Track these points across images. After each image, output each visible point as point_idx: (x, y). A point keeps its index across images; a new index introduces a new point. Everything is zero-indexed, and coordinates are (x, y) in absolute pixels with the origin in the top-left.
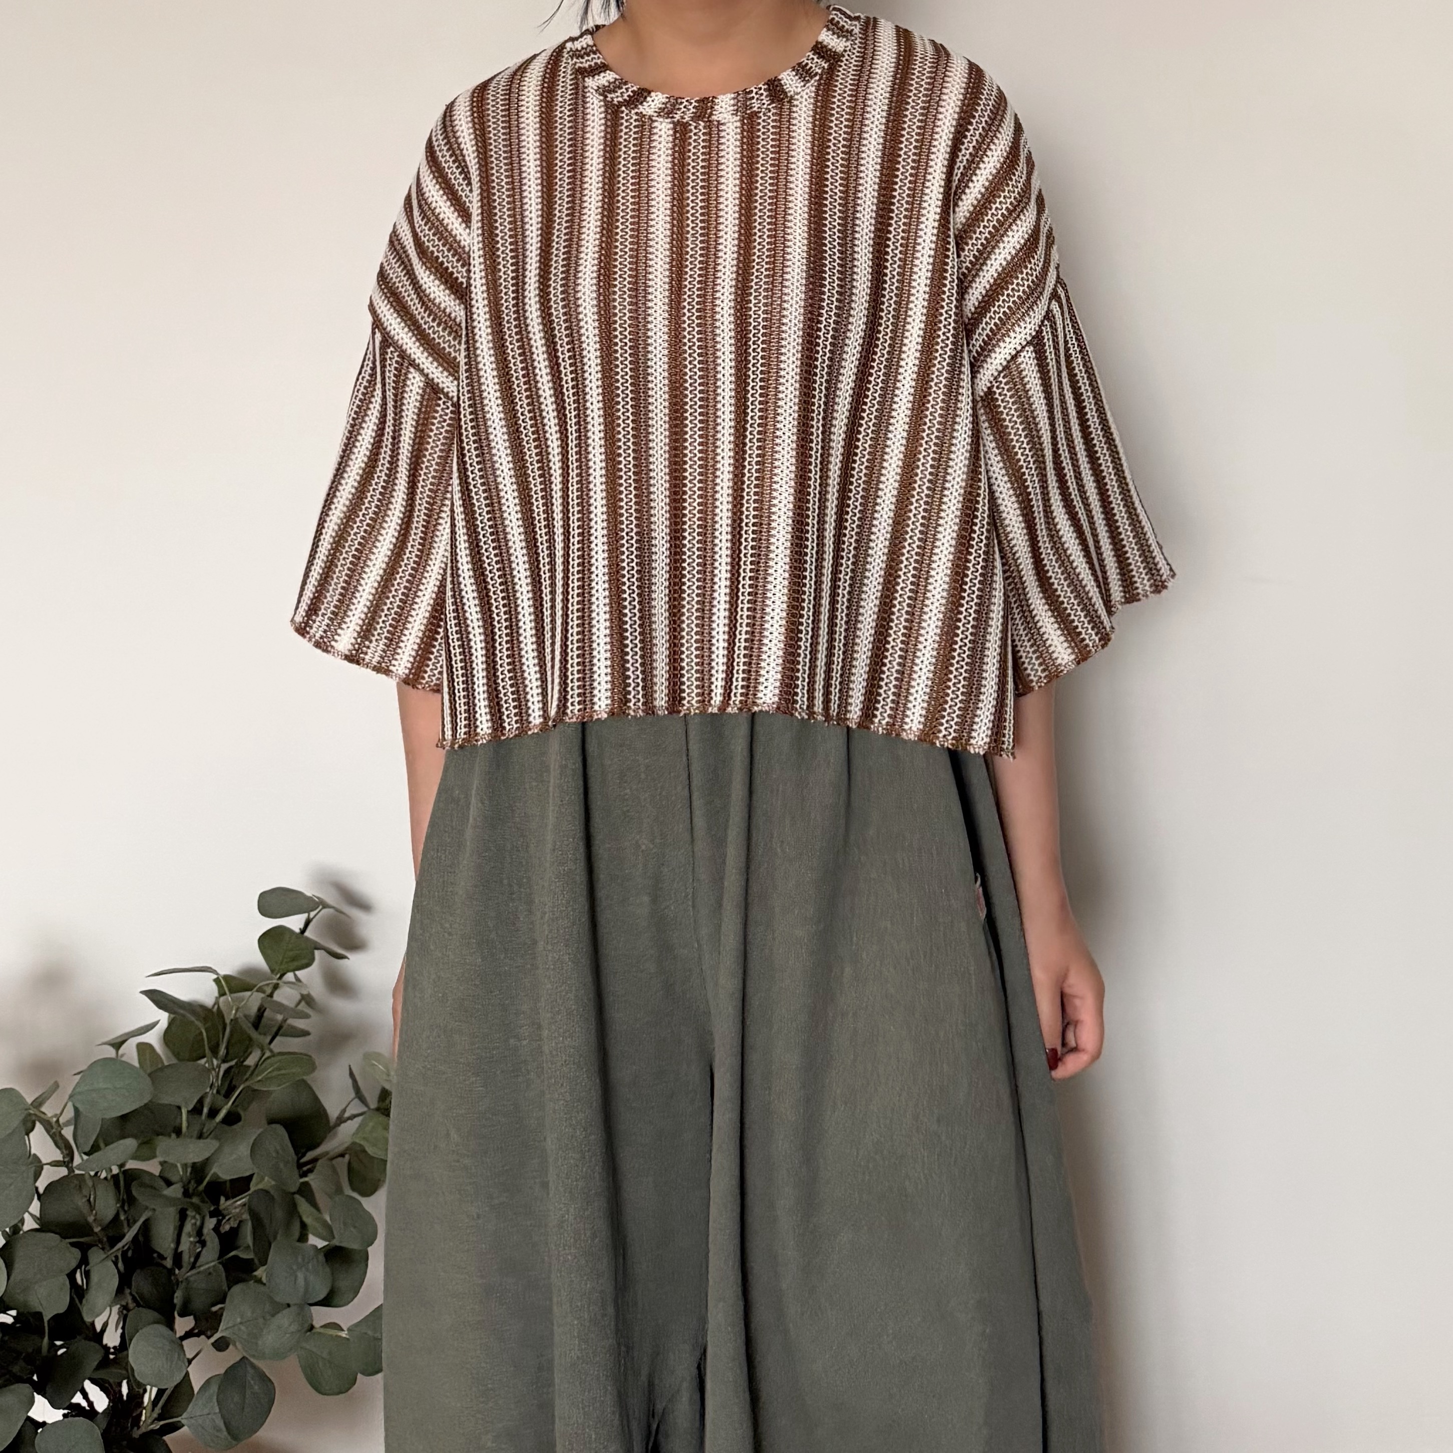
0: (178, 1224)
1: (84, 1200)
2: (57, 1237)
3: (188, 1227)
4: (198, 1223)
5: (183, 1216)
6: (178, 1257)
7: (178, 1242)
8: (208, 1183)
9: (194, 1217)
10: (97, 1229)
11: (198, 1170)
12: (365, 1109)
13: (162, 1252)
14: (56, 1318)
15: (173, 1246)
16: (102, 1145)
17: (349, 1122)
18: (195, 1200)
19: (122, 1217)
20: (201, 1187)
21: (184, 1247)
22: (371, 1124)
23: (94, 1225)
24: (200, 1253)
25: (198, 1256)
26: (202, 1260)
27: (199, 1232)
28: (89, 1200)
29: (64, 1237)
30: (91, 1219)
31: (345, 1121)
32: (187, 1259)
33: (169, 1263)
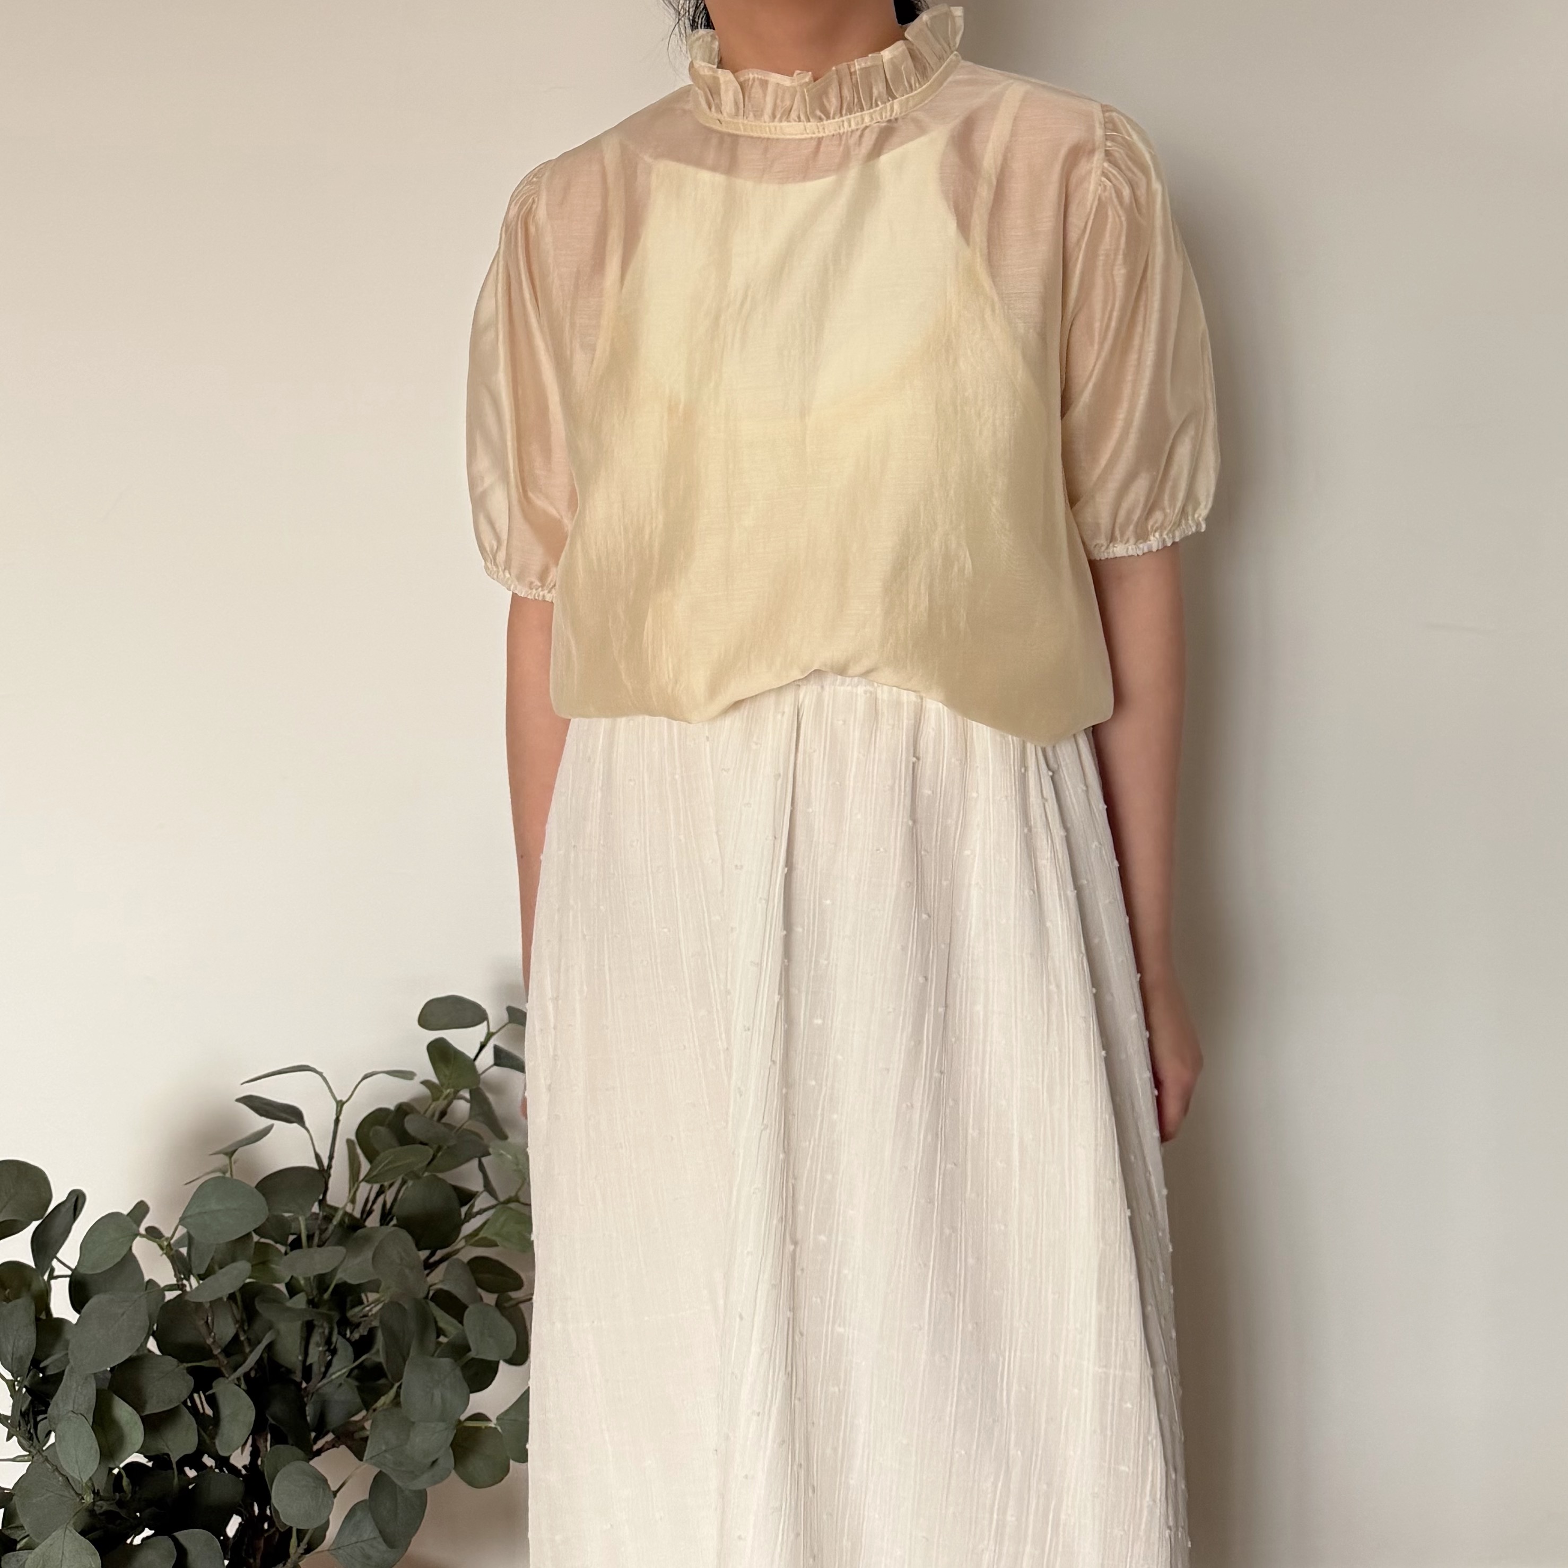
0: (304, 1336)
1: (202, 1322)
2: (174, 1361)
3: (316, 1338)
4: (327, 1332)
7: (306, 1355)
8: (334, 1290)
9: (322, 1326)
10: (216, 1352)
12: (494, 1202)
13: (289, 1367)
15: (300, 1358)
16: (216, 1267)
17: (478, 1217)
18: (323, 1310)
19: (242, 1338)
20: (326, 1296)
21: (313, 1358)
22: (502, 1219)
23: (213, 1347)
24: (331, 1360)
26: (333, 1368)
27: (328, 1342)
28: (207, 1322)
29: (181, 1360)
30: (209, 1341)
31: (474, 1217)
32: (317, 1371)
33: (298, 1377)
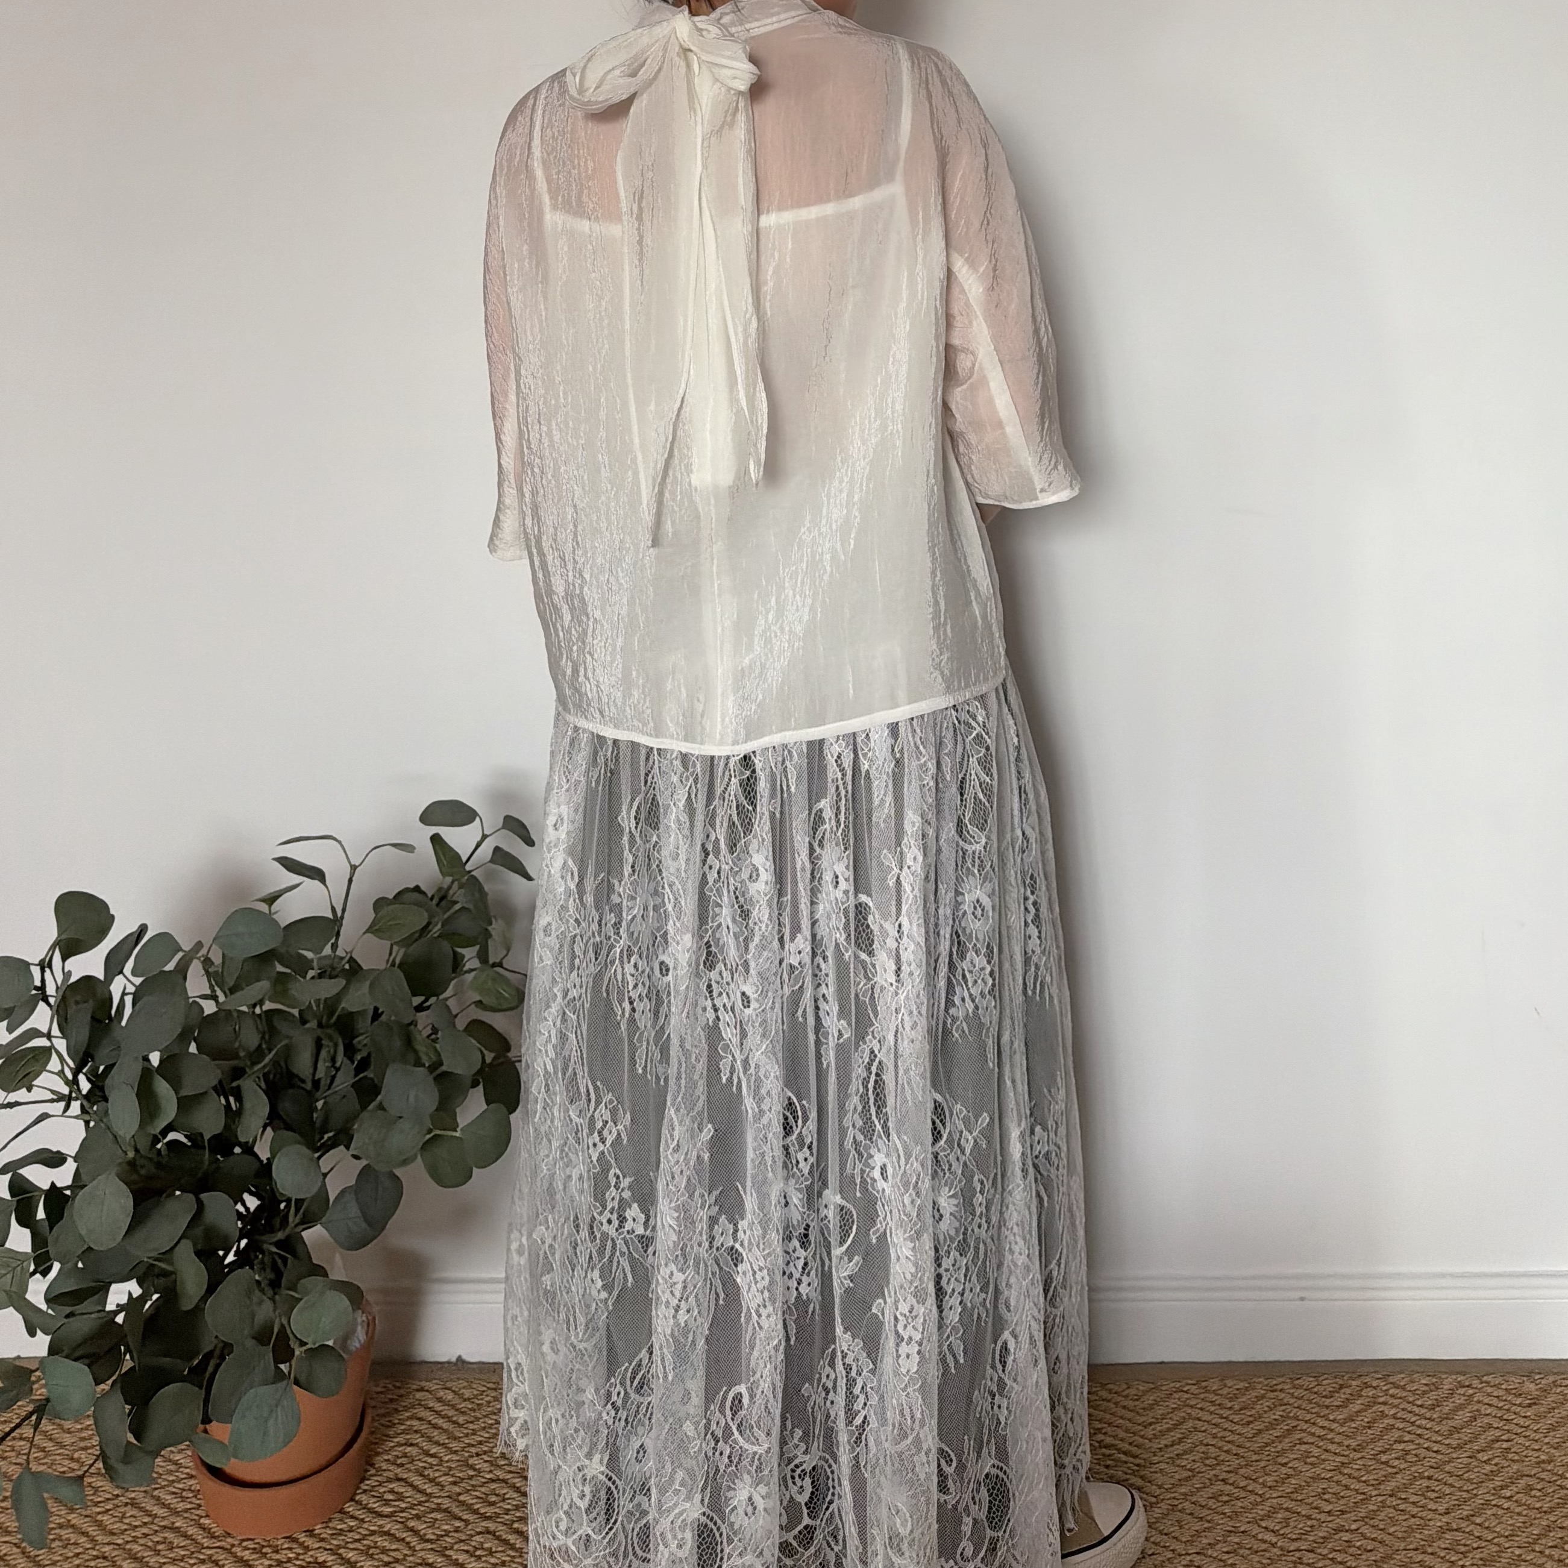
0: (314, 1052)
2: (210, 1060)
3: (324, 1054)
4: (332, 1051)
5: (318, 1045)
6: (316, 1084)
7: (315, 1068)
8: (339, 1016)
9: (328, 1046)
11: (331, 1004)
13: (303, 1077)
14: (215, 1137)
15: (311, 1071)
18: (328, 1031)
19: (264, 1045)
20: (333, 1020)
21: (321, 1073)
23: (240, 1050)
24: (335, 1075)
25: (333, 1078)
26: (337, 1081)
27: (334, 1059)
28: (235, 1031)
29: (215, 1059)
30: (237, 1046)
32: (324, 1083)
33: (309, 1086)
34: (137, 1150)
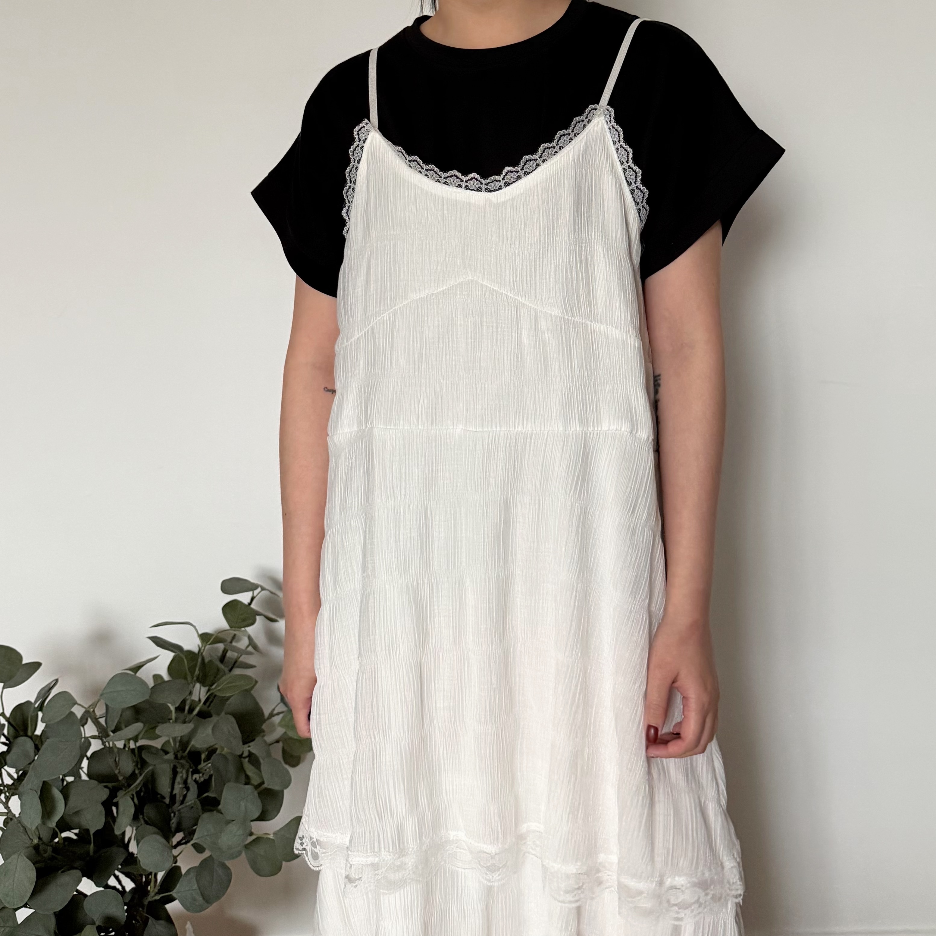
2: (96, 782)
3: (178, 779)
4: (184, 776)
5: (175, 773)
6: (173, 797)
7: (173, 788)
8: (189, 752)
9: (182, 772)
10: (121, 778)
13: (163, 794)
15: (169, 790)
16: (122, 726)
17: (277, 717)
18: (182, 761)
19: (136, 770)
20: (185, 754)
21: (176, 791)
23: (119, 775)
25: (185, 796)
26: (188, 798)
27: (185, 782)
28: (115, 760)
29: (100, 783)
30: (117, 772)
31: (274, 716)
34: (40, 838)
